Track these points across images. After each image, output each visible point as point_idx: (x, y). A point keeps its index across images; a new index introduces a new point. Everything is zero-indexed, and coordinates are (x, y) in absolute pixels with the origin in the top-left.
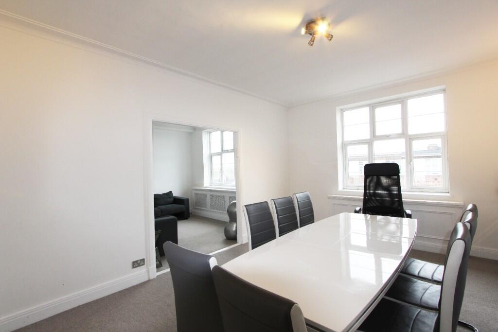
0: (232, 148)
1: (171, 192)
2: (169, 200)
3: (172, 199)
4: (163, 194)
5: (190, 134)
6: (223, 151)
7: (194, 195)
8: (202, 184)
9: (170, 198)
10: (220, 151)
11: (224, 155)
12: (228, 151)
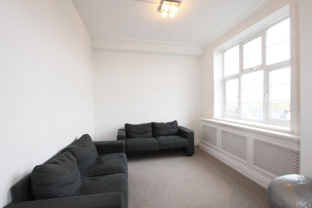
0: (260, 63)
1: (175, 122)
2: (172, 130)
3: (177, 130)
4: (168, 123)
5: (200, 57)
6: (242, 71)
7: (201, 127)
8: (212, 115)
9: (173, 128)
10: (237, 71)
11: (244, 77)
12: (251, 70)
